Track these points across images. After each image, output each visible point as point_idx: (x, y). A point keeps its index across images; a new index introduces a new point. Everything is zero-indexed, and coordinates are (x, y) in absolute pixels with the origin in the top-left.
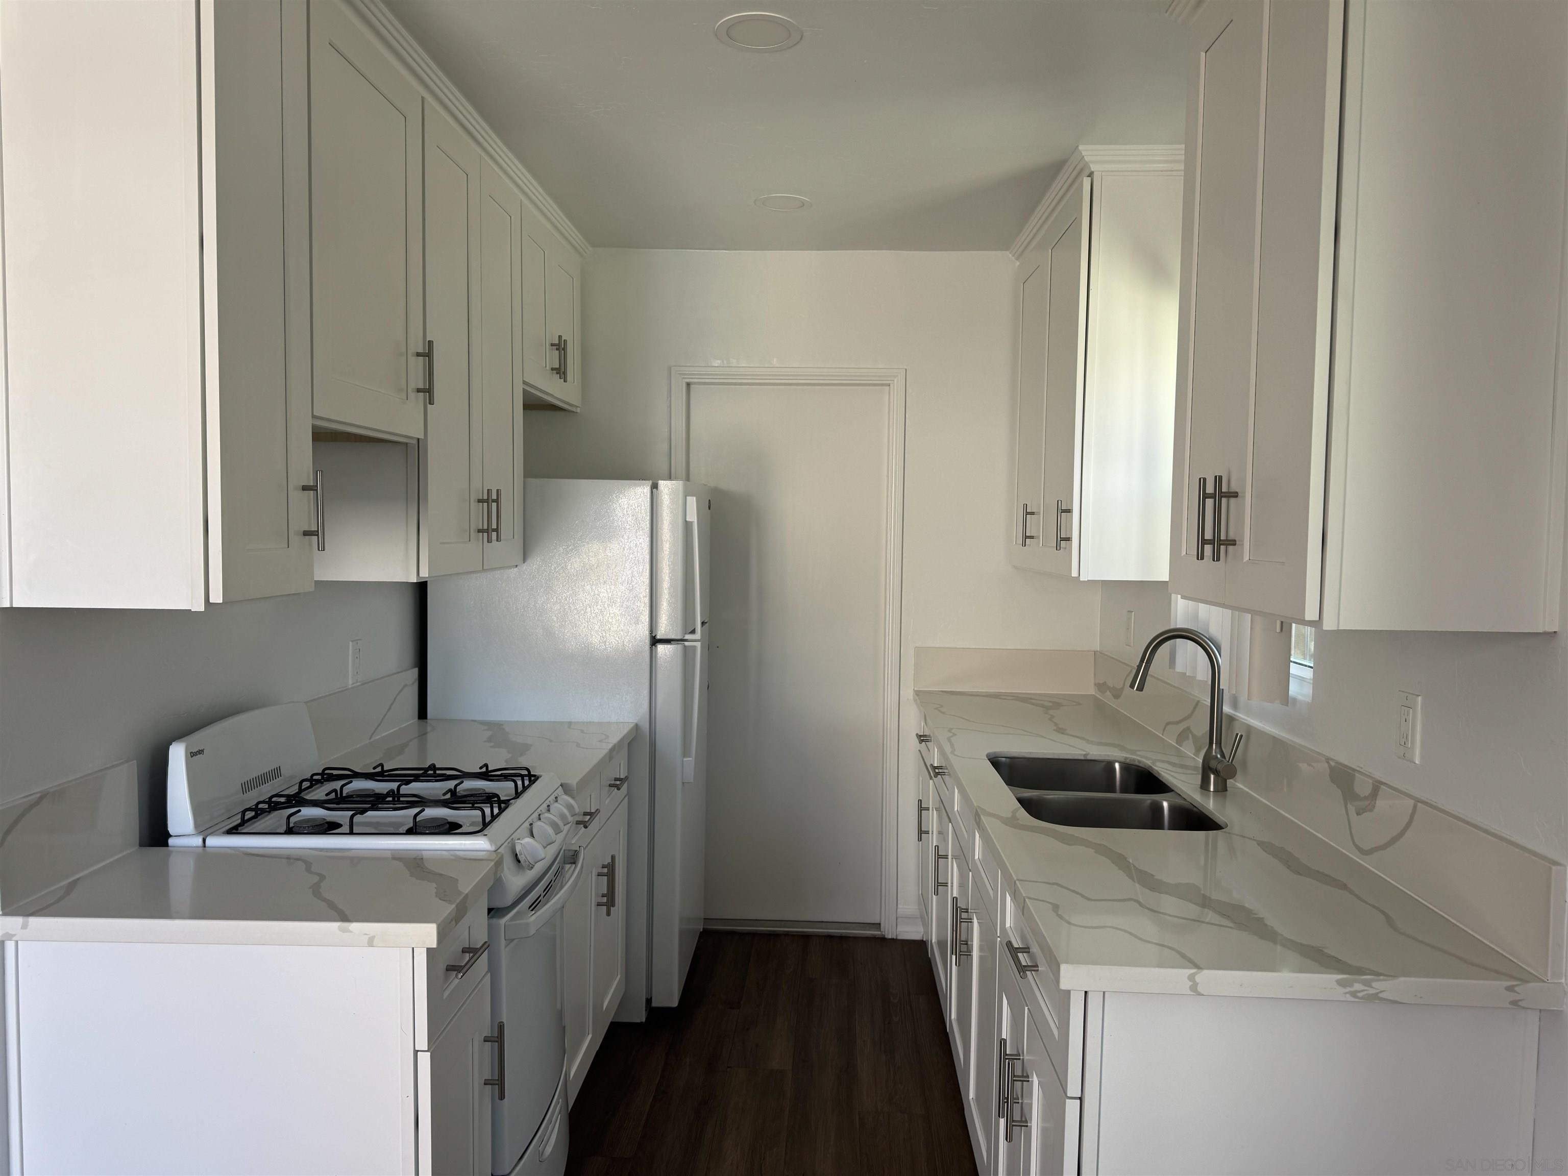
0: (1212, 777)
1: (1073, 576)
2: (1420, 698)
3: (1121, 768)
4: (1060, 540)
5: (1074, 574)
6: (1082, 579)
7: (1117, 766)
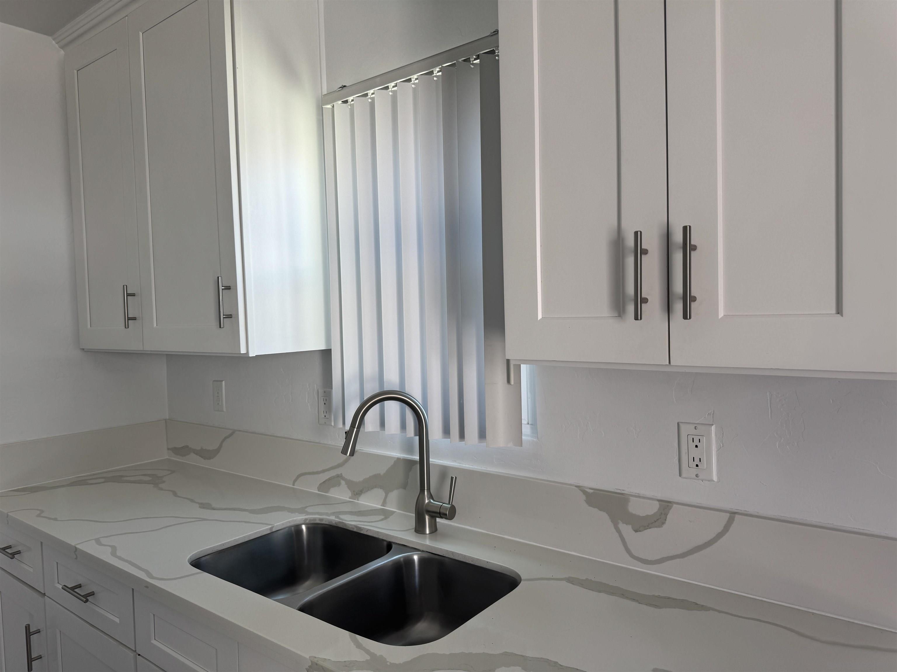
0: (427, 518)
1: (242, 352)
2: (713, 427)
3: (308, 529)
4: (224, 318)
5: (243, 351)
6: (251, 355)
7: (304, 527)
